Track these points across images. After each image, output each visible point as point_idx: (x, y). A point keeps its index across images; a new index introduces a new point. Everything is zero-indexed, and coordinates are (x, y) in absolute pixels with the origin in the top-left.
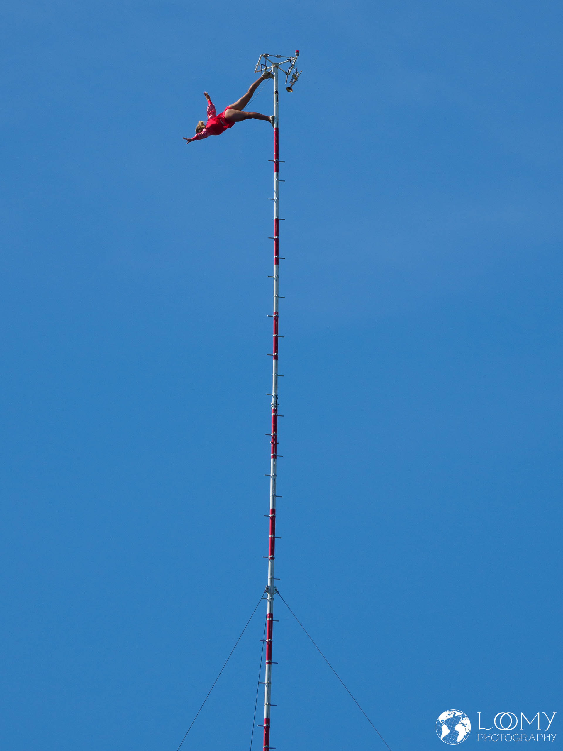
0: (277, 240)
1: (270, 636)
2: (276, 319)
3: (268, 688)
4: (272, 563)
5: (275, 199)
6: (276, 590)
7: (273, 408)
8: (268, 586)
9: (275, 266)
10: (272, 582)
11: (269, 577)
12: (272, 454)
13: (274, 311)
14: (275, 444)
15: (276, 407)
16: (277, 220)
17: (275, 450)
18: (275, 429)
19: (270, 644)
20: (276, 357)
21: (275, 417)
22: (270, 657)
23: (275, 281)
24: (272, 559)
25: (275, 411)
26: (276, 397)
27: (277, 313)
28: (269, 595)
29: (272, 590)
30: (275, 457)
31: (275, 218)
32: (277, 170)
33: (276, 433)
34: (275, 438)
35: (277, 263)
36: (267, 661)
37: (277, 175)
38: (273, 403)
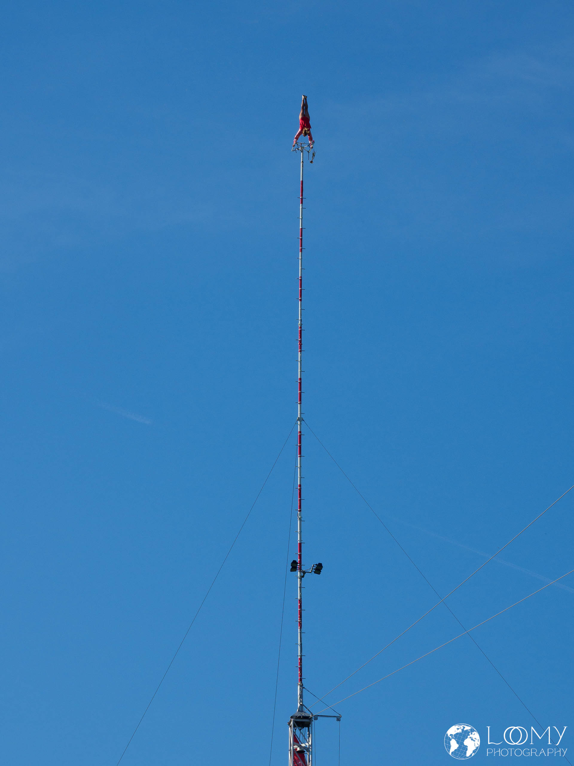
0: (301, 239)
1: (300, 443)
2: (301, 280)
3: (300, 469)
4: (300, 405)
5: (300, 218)
6: (303, 419)
7: (299, 326)
8: (298, 417)
9: (300, 253)
10: (300, 415)
11: (299, 413)
12: (299, 350)
13: (300, 276)
14: (301, 345)
15: (301, 325)
16: (302, 229)
17: (301, 348)
18: (301, 337)
19: (300, 447)
20: (301, 300)
21: (301, 331)
22: (300, 453)
23: (300, 260)
24: (300, 403)
25: (301, 327)
26: (301, 320)
27: (301, 277)
28: (299, 422)
29: (301, 419)
30: (301, 351)
31: (300, 228)
32: (302, 203)
33: (301, 339)
34: (301, 341)
35: (301, 251)
36: (299, 456)
37: (302, 206)
38: (299, 323)
